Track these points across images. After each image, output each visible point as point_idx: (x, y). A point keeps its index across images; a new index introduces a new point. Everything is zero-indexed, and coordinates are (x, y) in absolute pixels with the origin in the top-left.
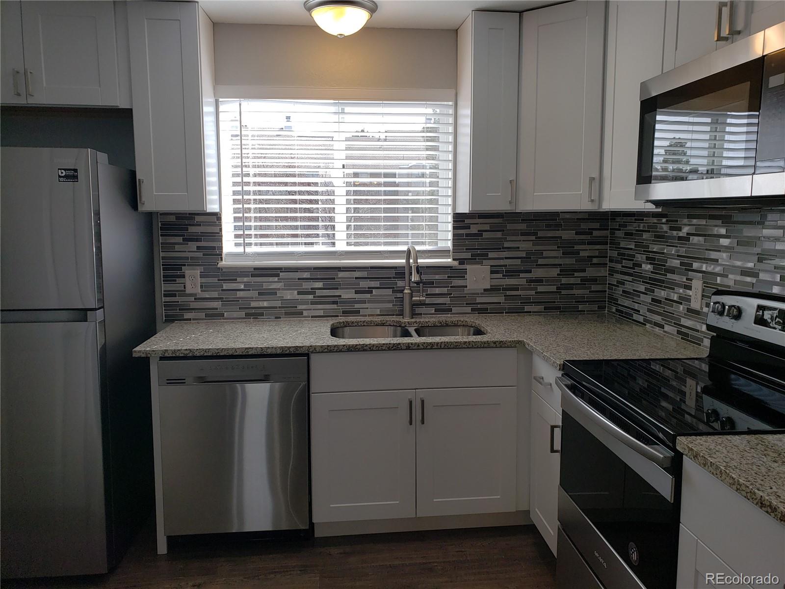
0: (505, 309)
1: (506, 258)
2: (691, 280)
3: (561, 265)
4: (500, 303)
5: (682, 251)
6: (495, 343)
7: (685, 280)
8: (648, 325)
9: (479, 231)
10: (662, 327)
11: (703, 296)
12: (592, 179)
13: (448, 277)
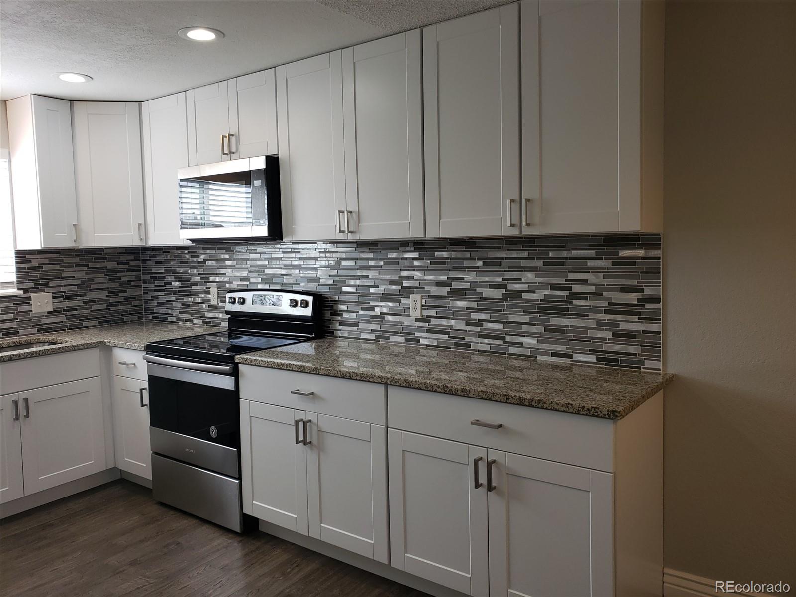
0: (67, 326)
2: (210, 288)
3: (108, 288)
4: (62, 322)
5: (201, 270)
6: (83, 345)
7: (205, 288)
8: (181, 323)
9: (39, 264)
10: (192, 321)
11: (218, 296)
12: (140, 225)
13: (14, 304)
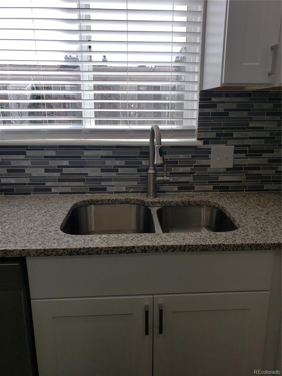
0: (245, 187)
1: (250, 138)
4: (241, 182)
9: (225, 110)
13: (192, 156)
